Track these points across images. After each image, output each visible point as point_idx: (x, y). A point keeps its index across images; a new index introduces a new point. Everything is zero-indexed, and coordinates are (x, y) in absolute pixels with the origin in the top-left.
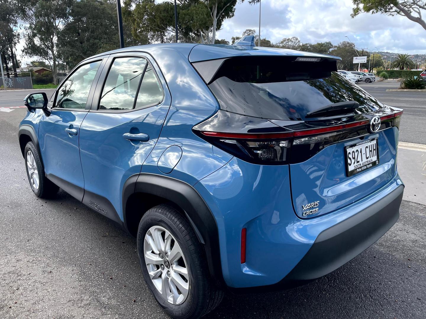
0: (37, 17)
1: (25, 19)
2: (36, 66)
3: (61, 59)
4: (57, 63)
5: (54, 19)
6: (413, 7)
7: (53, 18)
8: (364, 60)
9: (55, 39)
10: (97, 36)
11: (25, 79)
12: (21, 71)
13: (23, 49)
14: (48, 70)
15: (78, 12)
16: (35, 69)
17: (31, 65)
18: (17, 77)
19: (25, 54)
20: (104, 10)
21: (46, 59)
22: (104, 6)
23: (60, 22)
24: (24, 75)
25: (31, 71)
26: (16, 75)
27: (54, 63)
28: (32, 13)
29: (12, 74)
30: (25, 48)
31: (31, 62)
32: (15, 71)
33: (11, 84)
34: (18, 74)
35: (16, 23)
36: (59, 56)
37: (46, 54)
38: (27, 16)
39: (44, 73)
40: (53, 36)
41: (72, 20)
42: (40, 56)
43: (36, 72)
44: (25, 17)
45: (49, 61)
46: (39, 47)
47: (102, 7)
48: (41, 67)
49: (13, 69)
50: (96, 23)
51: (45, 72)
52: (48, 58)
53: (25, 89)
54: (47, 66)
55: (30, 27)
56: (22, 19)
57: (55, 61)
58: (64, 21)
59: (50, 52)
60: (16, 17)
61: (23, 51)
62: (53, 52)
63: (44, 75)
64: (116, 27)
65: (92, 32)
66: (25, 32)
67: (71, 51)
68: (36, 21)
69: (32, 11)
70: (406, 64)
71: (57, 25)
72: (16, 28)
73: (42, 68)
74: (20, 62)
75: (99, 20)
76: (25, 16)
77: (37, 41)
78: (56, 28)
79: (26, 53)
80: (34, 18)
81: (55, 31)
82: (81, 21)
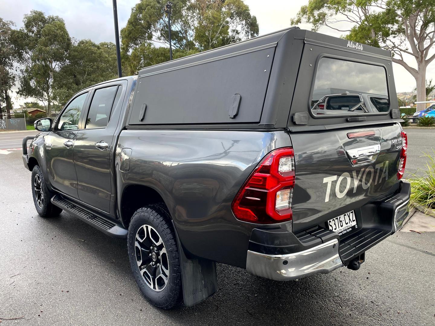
0: (34, 60)
1: (21, 62)
2: (29, 107)
3: (56, 100)
4: (52, 104)
5: (51, 62)
6: (394, 50)
7: (49, 61)
9: (51, 81)
10: (94, 79)
11: (19, 120)
12: (15, 112)
13: (18, 90)
14: (42, 111)
15: (74, 56)
16: (29, 110)
17: (24, 106)
18: (10, 118)
19: (19, 96)
20: (101, 54)
21: (40, 100)
22: (101, 50)
23: (56, 65)
24: (18, 116)
25: (25, 112)
26: (9, 117)
27: (49, 104)
28: (29, 57)
29: (5, 115)
30: (20, 90)
31: (25, 104)
32: (9, 112)
33: (4, 125)
34: (12, 115)
35: (12, 66)
36: (54, 98)
37: (42, 96)
38: (23, 59)
39: (37, 114)
40: (49, 79)
41: (68, 63)
42: (35, 98)
43: (30, 113)
44: (21, 60)
45: (44, 102)
46: (34, 89)
47: (99, 51)
48: (34, 107)
49: (6, 110)
50: (93, 66)
51: (39, 113)
52: (43, 99)
53: (18, 130)
54: (42, 107)
55: (27, 71)
56: (18, 62)
57: (49, 102)
58: (60, 64)
59: (45, 94)
60: (11, 60)
61: (18, 93)
62: (48, 94)
63: (38, 116)
64: (112, 69)
65: (88, 75)
66: (21, 75)
67: (67, 93)
68: (32, 64)
69: (29, 54)
71: (53, 67)
72: (12, 71)
73: (36, 109)
74: (13, 103)
75: (95, 63)
77: (33, 83)
78: (52, 70)
79: (21, 95)
80: (31, 61)
81: (51, 74)
82: (78, 64)
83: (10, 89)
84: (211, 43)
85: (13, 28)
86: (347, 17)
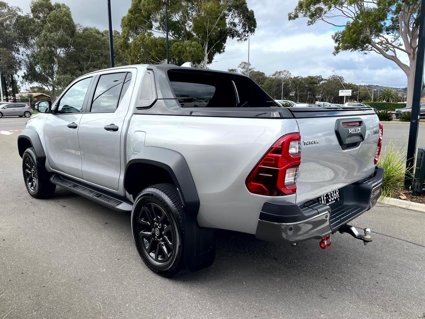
0: (39, 46)
1: (27, 47)
2: (35, 92)
5: (56, 48)
7: (54, 48)
8: (349, 93)
9: (56, 68)
10: (97, 65)
12: (20, 97)
13: (23, 75)
14: (47, 96)
15: (79, 43)
16: (35, 94)
17: (30, 91)
20: (105, 42)
21: (45, 86)
22: (105, 37)
23: (61, 51)
24: (23, 100)
25: (30, 96)
26: (15, 101)
27: (54, 89)
28: (35, 42)
29: (11, 99)
30: (25, 75)
31: (31, 88)
32: (14, 96)
34: (17, 99)
35: (18, 50)
36: (59, 84)
37: (47, 81)
38: (29, 45)
39: (42, 99)
40: (54, 65)
41: (73, 50)
42: (40, 83)
43: (35, 97)
45: (49, 87)
46: (39, 74)
48: (40, 92)
49: (12, 94)
51: (44, 98)
52: (48, 84)
54: (48, 92)
55: (33, 56)
56: (24, 47)
57: (54, 87)
58: (65, 51)
59: (50, 79)
60: (18, 45)
61: (23, 77)
62: (53, 79)
65: (91, 61)
66: (27, 60)
68: (37, 50)
69: (35, 40)
70: (392, 97)
71: (58, 54)
73: (41, 94)
74: (20, 88)
75: (99, 51)
76: (27, 45)
77: (38, 69)
78: (58, 57)
79: (26, 80)
80: (36, 47)
81: (56, 60)
82: (82, 51)
83: (16, 74)
84: (208, 35)
85: (20, 13)
86: (343, 13)
